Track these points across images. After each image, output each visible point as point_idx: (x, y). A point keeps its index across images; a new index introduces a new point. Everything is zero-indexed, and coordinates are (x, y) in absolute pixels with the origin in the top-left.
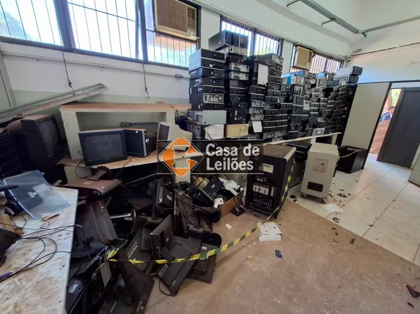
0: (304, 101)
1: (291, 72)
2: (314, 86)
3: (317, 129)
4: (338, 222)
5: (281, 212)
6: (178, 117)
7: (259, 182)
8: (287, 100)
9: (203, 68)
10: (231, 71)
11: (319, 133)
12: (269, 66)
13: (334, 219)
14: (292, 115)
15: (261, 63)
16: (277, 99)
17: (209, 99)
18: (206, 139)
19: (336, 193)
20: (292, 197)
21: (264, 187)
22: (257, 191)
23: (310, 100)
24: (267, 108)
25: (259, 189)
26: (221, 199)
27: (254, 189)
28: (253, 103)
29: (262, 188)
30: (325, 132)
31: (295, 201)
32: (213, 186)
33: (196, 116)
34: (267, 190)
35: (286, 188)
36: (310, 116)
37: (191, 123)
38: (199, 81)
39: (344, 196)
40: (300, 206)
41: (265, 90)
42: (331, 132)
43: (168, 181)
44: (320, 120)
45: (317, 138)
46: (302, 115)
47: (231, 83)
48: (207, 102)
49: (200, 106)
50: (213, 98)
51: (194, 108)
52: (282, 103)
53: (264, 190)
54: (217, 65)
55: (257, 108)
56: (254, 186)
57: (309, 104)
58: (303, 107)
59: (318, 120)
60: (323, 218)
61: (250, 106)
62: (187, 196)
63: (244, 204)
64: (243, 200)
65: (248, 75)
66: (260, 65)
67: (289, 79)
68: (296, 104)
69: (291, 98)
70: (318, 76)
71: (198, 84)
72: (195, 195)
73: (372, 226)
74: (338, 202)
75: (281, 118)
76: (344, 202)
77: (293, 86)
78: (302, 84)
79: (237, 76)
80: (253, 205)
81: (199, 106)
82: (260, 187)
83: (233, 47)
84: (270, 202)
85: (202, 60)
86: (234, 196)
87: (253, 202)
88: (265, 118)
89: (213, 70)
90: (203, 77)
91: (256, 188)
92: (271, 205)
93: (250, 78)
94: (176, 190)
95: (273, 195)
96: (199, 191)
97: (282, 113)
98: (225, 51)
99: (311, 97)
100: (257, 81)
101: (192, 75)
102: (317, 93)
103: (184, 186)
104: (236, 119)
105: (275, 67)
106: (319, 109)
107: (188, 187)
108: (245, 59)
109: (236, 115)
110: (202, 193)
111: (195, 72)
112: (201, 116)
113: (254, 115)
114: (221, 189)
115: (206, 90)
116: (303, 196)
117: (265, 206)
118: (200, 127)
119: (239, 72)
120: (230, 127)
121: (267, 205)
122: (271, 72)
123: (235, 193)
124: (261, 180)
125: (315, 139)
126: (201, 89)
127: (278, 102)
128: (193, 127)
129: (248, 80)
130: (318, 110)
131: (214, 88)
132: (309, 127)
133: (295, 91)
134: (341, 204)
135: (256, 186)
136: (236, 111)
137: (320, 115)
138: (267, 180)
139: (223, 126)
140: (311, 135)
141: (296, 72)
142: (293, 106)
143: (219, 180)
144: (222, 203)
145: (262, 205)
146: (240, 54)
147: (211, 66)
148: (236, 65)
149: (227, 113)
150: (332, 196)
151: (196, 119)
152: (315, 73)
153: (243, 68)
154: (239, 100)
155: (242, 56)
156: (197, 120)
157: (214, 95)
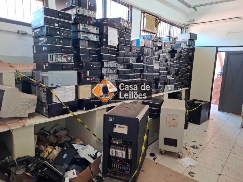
0: (154, 61)
1: (141, 35)
2: (160, 48)
3: (168, 86)
4: (193, 176)
5: (141, 174)
6: (19, 79)
7: (115, 144)
8: (138, 60)
9: (47, 27)
10: (79, 31)
11: (170, 89)
12: (118, 29)
13: (190, 173)
14: (144, 74)
15: (109, 26)
16: (129, 60)
17: (56, 59)
18: (54, 102)
19: (190, 146)
20: (152, 155)
21: (121, 150)
22: (114, 155)
23: (159, 60)
24: (121, 67)
25: (116, 152)
26: (74, 171)
27: (111, 154)
28: (105, 64)
29: (118, 151)
30: (174, 88)
31: (154, 159)
32: (65, 156)
33: (41, 77)
34: (124, 153)
35: (143, 148)
36: (160, 75)
37: (35, 85)
38: (44, 39)
39: (197, 148)
40: (159, 164)
41: (116, 51)
42: (180, 87)
43: (5, 157)
44: (169, 77)
45: (169, 94)
46: (153, 74)
47: (81, 43)
48: (53, 62)
49: (46, 67)
50: (61, 57)
51: (39, 68)
52: (133, 64)
53: (121, 154)
54: (63, 25)
55: (111, 68)
56: (111, 150)
57: (158, 64)
58: (153, 67)
59: (167, 78)
60: (179, 174)
61: (102, 66)
62: (29, 174)
63: (102, 172)
64: (101, 166)
65: (98, 36)
66: (109, 28)
67: (138, 41)
68: (147, 64)
69: (141, 59)
70: (163, 39)
71: (42, 42)
72: (39, 171)
73: (220, 175)
74: (192, 154)
75: (135, 77)
76: (197, 154)
77: (142, 48)
78: (150, 46)
79: (88, 37)
80: (112, 172)
81: (44, 66)
82: (117, 150)
83: (81, 9)
84: (128, 166)
85: (45, 18)
86: (91, 163)
87: (111, 168)
88: (119, 77)
89: (59, 30)
90: (47, 35)
91: (112, 151)
92: (129, 170)
93: (101, 39)
94: (13, 169)
95: (131, 157)
96: (45, 166)
97: (135, 73)
98: (72, 12)
99: (159, 58)
100: (107, 42)
101: (36, 33)
102: (164, 54)
103: (25, 161)
104: (88, 79)
105: (124, 30)
106: (167, 67)
107: (30, 163)
108: (95, 21)
109: (88, 75)
110: (49, 168)
111: (39, 30)
112: (47, 77)
113: (108, 75)
114: (74, 158)
115: (52, 50)
116: (161, 153)
117: (123, 171)
118: (45, 90)
119: (89, 33)
120: (81, 88)
121: (126, 170)
122: (121, 35)
123: (91, 161)
124: (117, 143)
125: (167, 95)
126: (46, 48)
127: (131, 62)
128: (38, 89)
129: (99, 41)
130: (167, 69)
131: (62, 48)
132: (161, 84)
133: (144, 53)
134: (195, 157)
135: (113, 150)
136: (88, 72)
137: (169, 73)
138: (123, 142)
139: (74, 87)
140: (163, 92)
141: (145, 36)
142: (144, 65)
143: (73, 147)
144: (75, 176)
145: (121, 170)
146: (88, 15)
147: (56, 25)
148: (85, 26)
149: (78, 73)
150: (186, 149)
151: (41, 80)
152: (160, 37)
153: (93, 29)
154: (91, 61)
155: (90, 18)
156: (42, 82)
157: (62, 55)
